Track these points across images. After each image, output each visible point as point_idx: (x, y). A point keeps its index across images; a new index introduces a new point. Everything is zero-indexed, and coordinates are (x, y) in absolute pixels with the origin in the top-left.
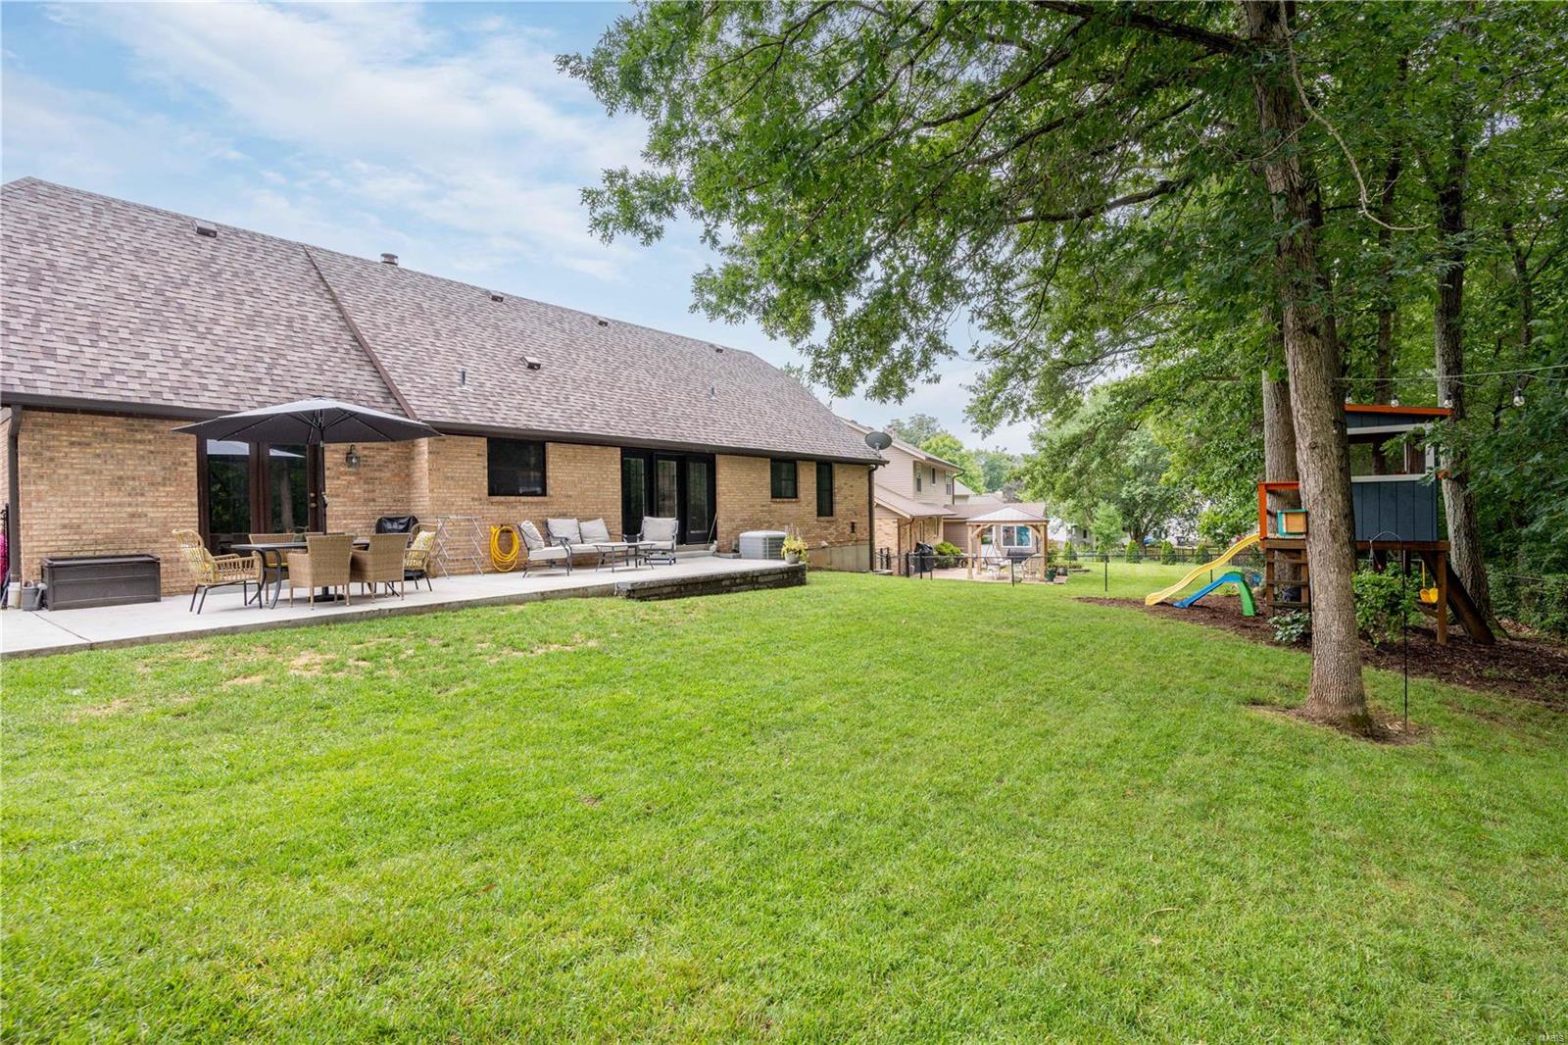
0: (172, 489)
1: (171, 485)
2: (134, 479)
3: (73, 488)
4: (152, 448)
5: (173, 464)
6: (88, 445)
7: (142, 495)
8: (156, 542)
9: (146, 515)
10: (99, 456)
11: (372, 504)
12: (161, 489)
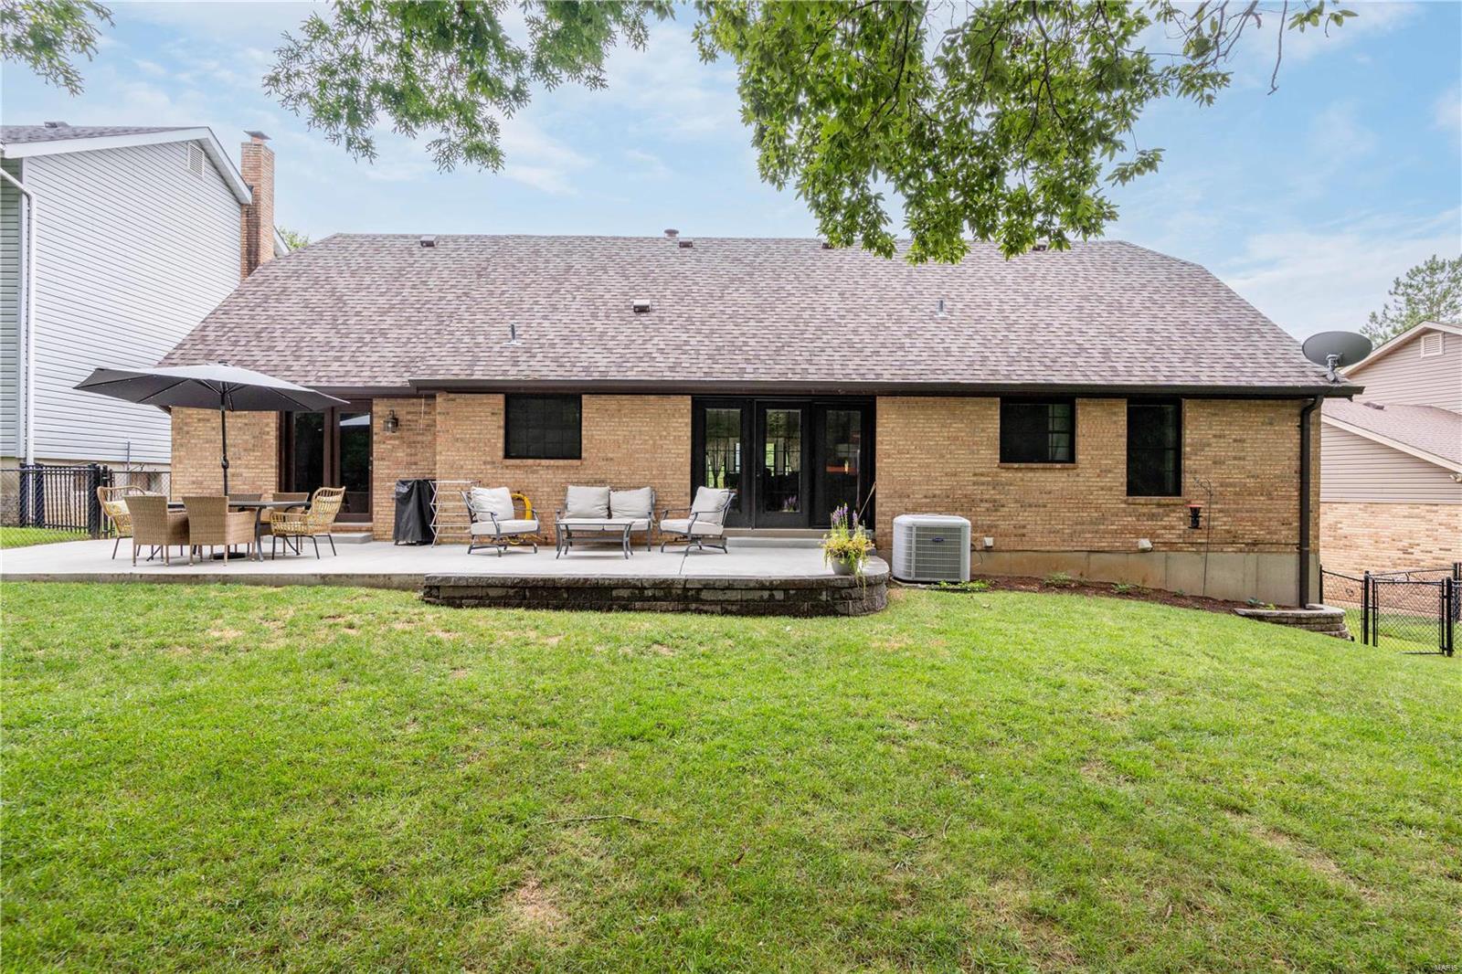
0: (259, 454)
1: (259, 451)
3: (199, 454)
4: (246, 421)
5: (260, 433)
6: (208, 420)
10: (214, 428)
11: (414, 467)
12: (252, 454)
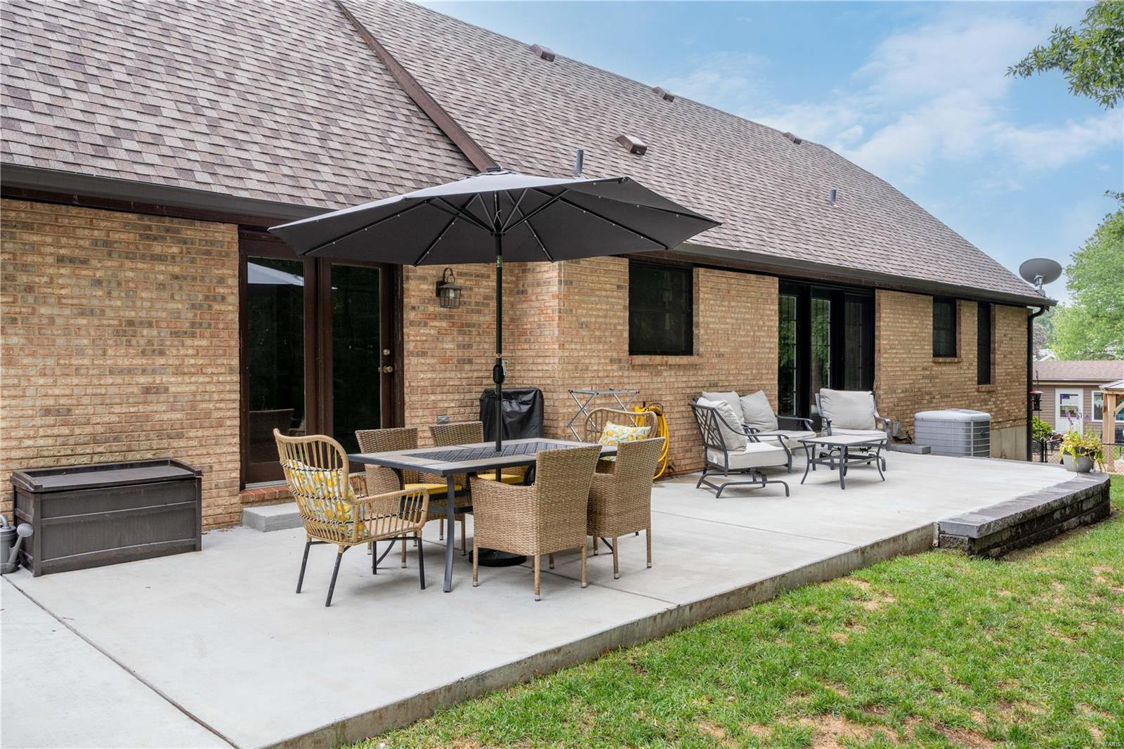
0: (204, 343)
1: (202, 336)
2: (150, 325)
3: (61, 341)
4: (177, 270)
5: (207, 298)
6: (85, 262)
7: (162, 353)
8: (180, 436)
9: (166, 390)
10: (98, 282)
11: (467, 367)
12: (189, 342)
